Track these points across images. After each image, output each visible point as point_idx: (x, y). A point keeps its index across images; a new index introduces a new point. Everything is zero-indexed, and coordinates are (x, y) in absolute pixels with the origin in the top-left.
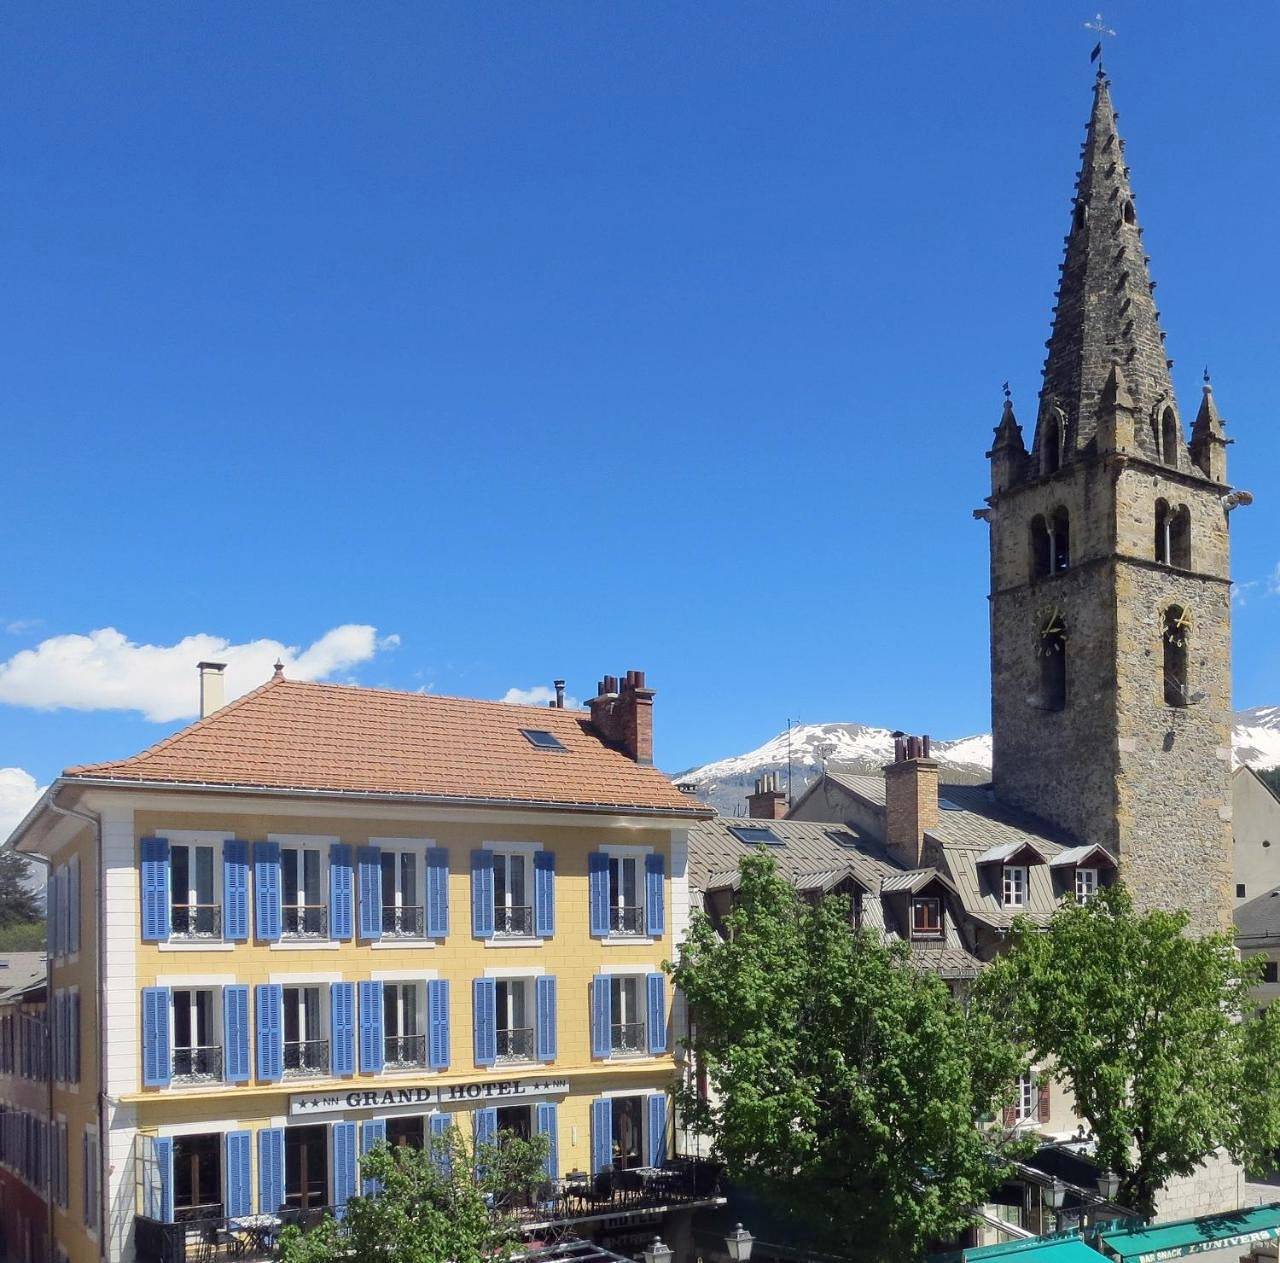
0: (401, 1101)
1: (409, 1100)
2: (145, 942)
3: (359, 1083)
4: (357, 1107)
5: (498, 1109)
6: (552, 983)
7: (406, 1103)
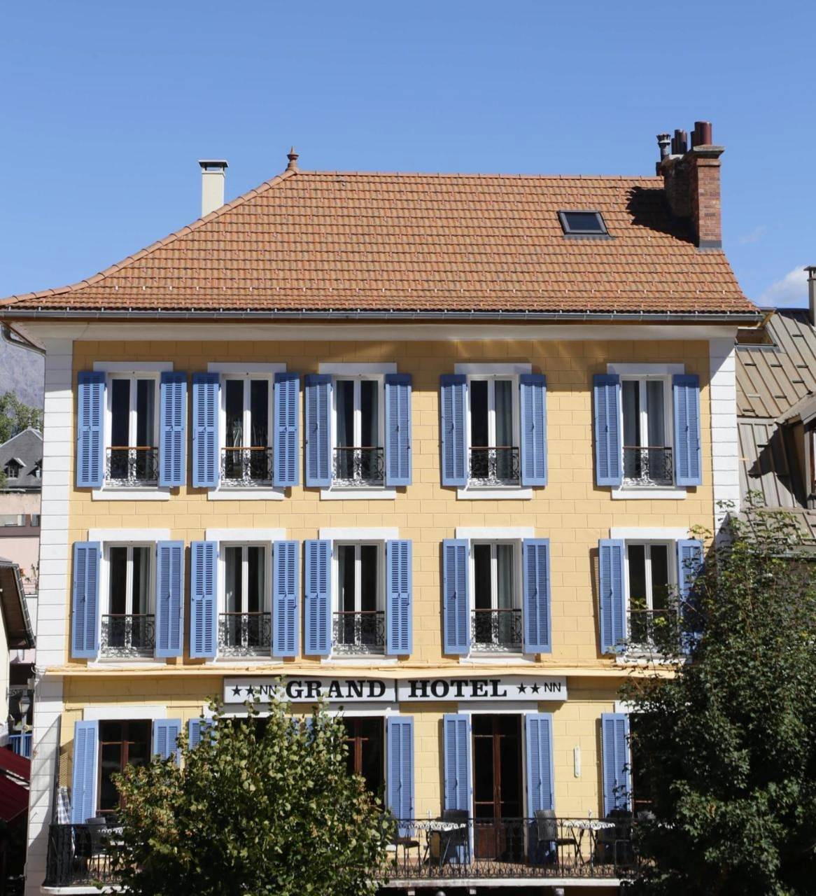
0: (350, 696)
1: (360, 694)
2: (77, 489)
3: (303, 668)
4: (298, 700)
5: (474, 716)
6: (543, 549)
7: (356, 698)
